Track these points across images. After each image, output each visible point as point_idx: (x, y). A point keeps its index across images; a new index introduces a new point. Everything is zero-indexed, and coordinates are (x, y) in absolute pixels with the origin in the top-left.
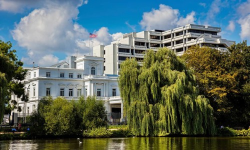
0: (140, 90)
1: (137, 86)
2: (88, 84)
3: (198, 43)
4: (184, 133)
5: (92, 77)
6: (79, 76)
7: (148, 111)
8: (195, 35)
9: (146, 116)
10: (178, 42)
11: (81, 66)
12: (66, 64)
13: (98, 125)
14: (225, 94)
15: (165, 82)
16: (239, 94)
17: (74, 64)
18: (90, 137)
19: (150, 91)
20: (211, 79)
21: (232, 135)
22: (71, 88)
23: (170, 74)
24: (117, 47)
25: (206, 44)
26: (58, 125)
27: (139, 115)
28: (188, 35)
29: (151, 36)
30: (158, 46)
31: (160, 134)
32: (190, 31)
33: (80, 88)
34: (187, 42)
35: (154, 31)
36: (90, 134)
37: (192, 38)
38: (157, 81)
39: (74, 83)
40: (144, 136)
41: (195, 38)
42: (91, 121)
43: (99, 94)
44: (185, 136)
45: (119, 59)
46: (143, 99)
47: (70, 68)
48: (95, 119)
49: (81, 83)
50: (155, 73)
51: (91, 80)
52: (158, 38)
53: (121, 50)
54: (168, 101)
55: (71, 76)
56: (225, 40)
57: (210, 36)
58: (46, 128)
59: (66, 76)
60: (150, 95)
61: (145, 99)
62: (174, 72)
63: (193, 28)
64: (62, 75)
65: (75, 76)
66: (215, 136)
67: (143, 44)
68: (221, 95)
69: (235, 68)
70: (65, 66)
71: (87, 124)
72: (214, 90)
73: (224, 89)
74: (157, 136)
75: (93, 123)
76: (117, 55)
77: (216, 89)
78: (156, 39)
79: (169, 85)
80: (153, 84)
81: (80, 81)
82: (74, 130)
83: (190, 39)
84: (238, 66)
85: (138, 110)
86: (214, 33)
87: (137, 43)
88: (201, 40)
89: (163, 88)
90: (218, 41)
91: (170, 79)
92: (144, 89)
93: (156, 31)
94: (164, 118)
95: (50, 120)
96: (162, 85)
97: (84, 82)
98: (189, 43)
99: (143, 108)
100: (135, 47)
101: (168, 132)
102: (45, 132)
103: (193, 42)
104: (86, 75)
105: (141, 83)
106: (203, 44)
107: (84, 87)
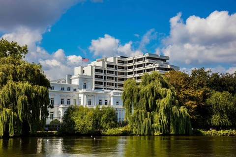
0: (140, 101)
1: (138, 99)
2: (81, 96)
3: (154, 67)
4: (172, 133)
5: (85, 91)
6: (75, 90)
7: (147, 117)
8: (152, 61)
9: (146, 120)
10: (139, 66)
11: (75, 82)
12: (64, 80)
13: (112, 126)
14: (196, 106)
15: (159, 96)
16: (205, 106)
17: (70, 81)
18: (107, 135)
19: (147, 102)
20: (186, 95)
21: (202, 134)
22: (69, 98)
23: (162, 90)
24: (94, 68)
25: (160, 68)
26: (84, 126)
27: (140, 119)
28: (147, 61)
29: (118, 61)
30: (123, 68)
31: (156, 134)
32: (148, 58)
33: (75, 98)
34: (145, 66)
35: (119, 57)
36: (107, 133)
37: (150, 64)
38: (153, 95)
39: (71, 95)
40: (143, 135)
41: (152, 64)
42: (106, 123)
43: (90, 103)
44: (172, 135)
45: (95, 77)
46: (142, 108)
47: (67, 83)
48: (109, 122)
49: (76, 95)
50: (152, 90)
51: (84, 93)
52: (123, 62)
53: (97, 70)
54: (162, 110)
55: (69, 89)
56: (173, 66)
57: (162, 62)
58: (76, 129)
59: (66, 89)
60: (147, 105)
61: (144, 108)
62: (164, 89)
63: (150, 56)
64: (62, 89)
65: (72, 89)
66: (192, 135)
67: (112, 66)
68: (193, 107)
69: (200, 87)
70: (63, 82)
71: (104, 126)
72: (189, 103)
73: (195, 102)
74: (154, 135)
75: (108, 124)
76: (94, 74)
77: (190, 102)
78: (122, 63)
79: (162, 99)
80: (150, 98)
81: (75, 94)
82: (95, 130)
83: (148, 64)
84: (202, 86)
85: (140, 116)
86: (165, 60)
87: (108, 66)
88: (157, 65)
89: (157, 101)
90: (169, 67)
91: (162, 93)
92: (143, 101)
93: (121, 57)
94: (158, 122)
95: (79, 122)
96: (156, 98)
97: (78, 94)
98: (147, 67)
99: (143, 114)
100: (106, 69)
101: (161, 132)
102: (75, 130)
103: (150, 66)
104: (80, 89)
105: (141, 96)
106: (158, 68)
107: (78, 98)
